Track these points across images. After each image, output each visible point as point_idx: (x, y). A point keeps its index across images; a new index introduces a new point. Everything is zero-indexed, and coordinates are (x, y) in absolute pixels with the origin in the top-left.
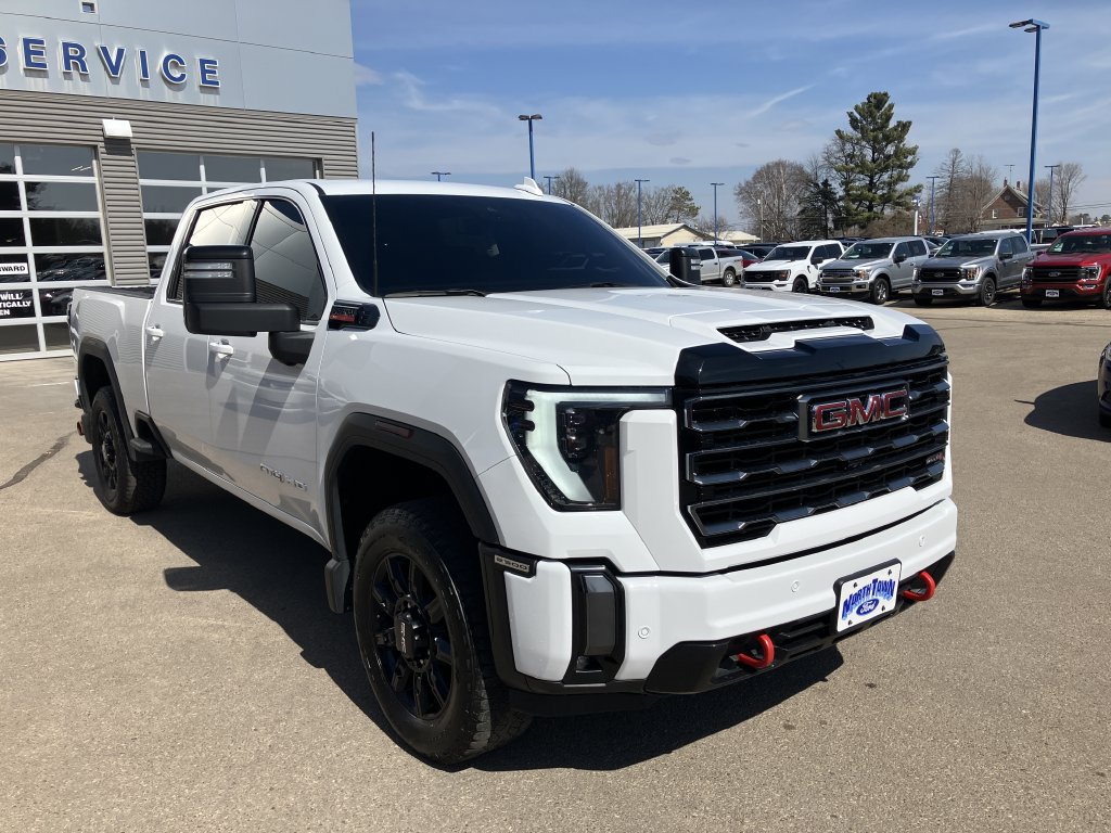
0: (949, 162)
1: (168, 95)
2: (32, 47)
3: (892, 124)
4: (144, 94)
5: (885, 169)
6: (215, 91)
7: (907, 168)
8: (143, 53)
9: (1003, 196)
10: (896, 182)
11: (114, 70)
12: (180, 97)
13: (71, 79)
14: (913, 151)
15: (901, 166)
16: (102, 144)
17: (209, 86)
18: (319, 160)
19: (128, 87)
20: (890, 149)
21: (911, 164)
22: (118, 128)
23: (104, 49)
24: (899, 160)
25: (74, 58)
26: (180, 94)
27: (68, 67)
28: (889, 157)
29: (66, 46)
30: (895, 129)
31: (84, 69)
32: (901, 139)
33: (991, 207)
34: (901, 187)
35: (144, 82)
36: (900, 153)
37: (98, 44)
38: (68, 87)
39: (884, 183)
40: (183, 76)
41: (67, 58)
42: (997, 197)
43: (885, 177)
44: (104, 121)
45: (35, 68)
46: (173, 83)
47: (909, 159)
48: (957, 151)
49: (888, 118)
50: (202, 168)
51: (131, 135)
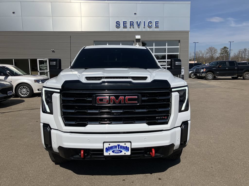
1: (149, 30)
2: (125, 23)
4: (144, 30)
6: (158, 28)
8: (144, 22)
11: (139, 25)
12: (151, 30)
13: (131, 28)
16: (135, 40)
17: (157, 27)
18: (180, 41)
19: (141, 29)
22: (138, 37)
23: (137, 22)
25: (132, 24)
26: (151, 29)
27: (130, 26)
29: (130, 22)
31: (133, 26)
35: (144, 27)
37: (136, 21)
38: (130, 30)
40: (152, 25)
41: (130, 24)
44: (136, 36)
45: (125, 27)
46: (150, 27)
50: (154, 44)
51: (140, 38)
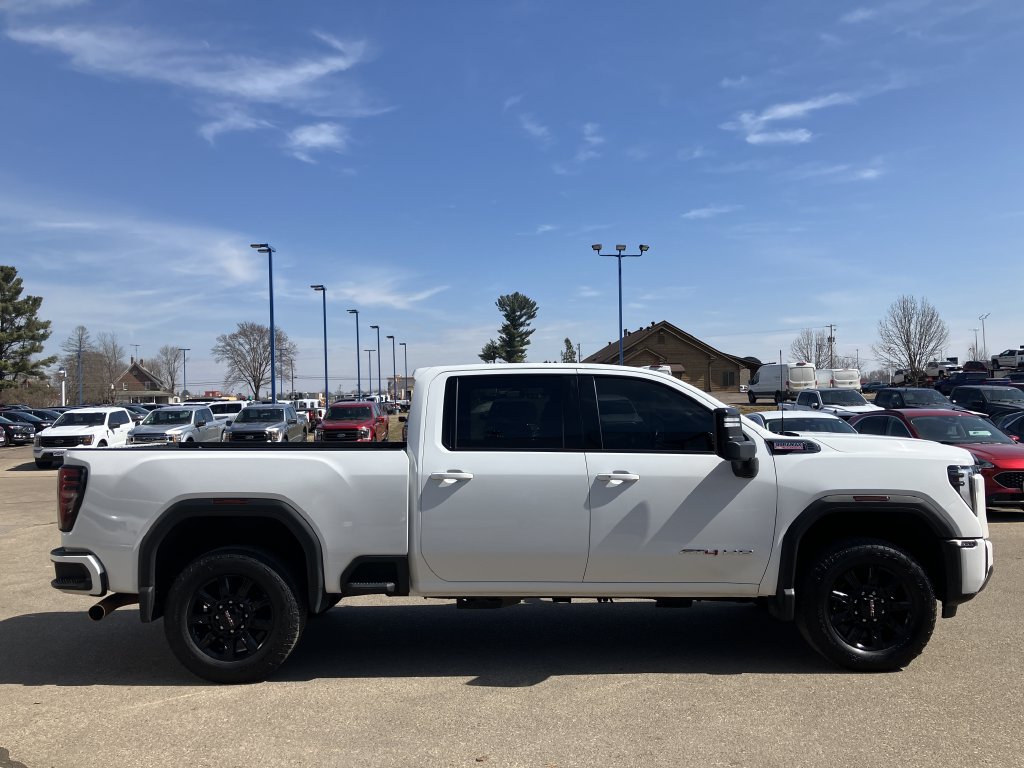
0: (76, 338)
3: (22, 297)
5: (18, 339)
7: (40, 341)
9: (131, 371)
10: (28, 353)
14: (46, 325)
15: (33, 338)
20: (21, 321)
21: (44, 337)
24: (30, 331)
28: (19, 328)
30: (26, 302)
32: (33, 312)
33: (122, 381)
34: (34, 358)
36: (31, 325)
39: (16, 352)
42: (127, 371)
43: (16, 346)
47: (41, 332)
48: (83, 329)
49: (19, 291)
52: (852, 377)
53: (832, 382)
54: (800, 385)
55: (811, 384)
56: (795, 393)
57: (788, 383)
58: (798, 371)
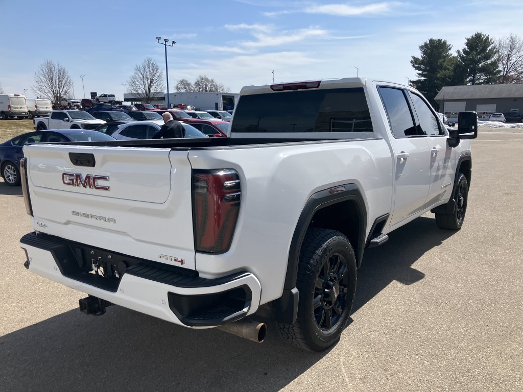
52: (47, 104)
53: (36, 106)
54: (17, 108)
55: (24, 108)
56: (14, 113)
57: (9, 106)
58: (16, 99)
